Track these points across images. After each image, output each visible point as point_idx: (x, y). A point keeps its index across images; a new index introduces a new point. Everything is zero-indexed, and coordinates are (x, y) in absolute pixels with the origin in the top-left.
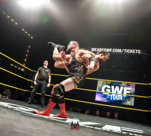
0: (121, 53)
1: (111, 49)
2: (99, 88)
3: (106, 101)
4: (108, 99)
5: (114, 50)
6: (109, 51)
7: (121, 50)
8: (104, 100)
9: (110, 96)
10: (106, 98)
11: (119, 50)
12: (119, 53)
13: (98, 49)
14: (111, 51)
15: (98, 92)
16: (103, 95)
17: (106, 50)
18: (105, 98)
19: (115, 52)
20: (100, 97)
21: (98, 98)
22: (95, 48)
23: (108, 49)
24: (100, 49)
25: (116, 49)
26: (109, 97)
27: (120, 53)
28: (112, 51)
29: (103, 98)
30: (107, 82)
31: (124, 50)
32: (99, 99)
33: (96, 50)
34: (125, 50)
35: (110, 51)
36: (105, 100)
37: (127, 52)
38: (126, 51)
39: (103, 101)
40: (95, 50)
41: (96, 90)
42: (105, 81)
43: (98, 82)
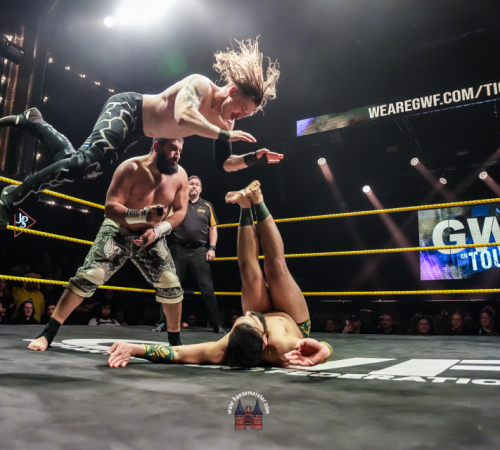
0: (475, 100)
1: (435, 96)
2: (425, 237)
3: (461, 277)
4: (464, 268)
5: (448, 97)
6: (430, 105)
7: (471, 89)
8: (450, 274)
9: (470, 258)
10: (456, 264)
11: (464, 91)
12: (466, 101)
13: (391, 105)
14: (438, 102)
15: (424, 252)
16: (445, 259)
17: (418, 105)
18: (453, 267)
19: (453, 103)
20: (437, 265)
21: (429, 271)
22: (382, 107)
23: (426, 98)
24: (397, 104)
25: (454, 93)
26: (466, 262)
27: (470, 101)
28: (442, 100)
29: (446, 269)
30: (450, 213)
31: (484, 89)
32: (434, 273)
33: (386, 112)
34: (488, 86)
35: (435, 104)
36: (455, 273)
37: (496, 93)
38: (492, 88)
39: (448, 278)
40: (382, 110)
41: (418, 245)
42: (442, 208)
43: (420, 217)
